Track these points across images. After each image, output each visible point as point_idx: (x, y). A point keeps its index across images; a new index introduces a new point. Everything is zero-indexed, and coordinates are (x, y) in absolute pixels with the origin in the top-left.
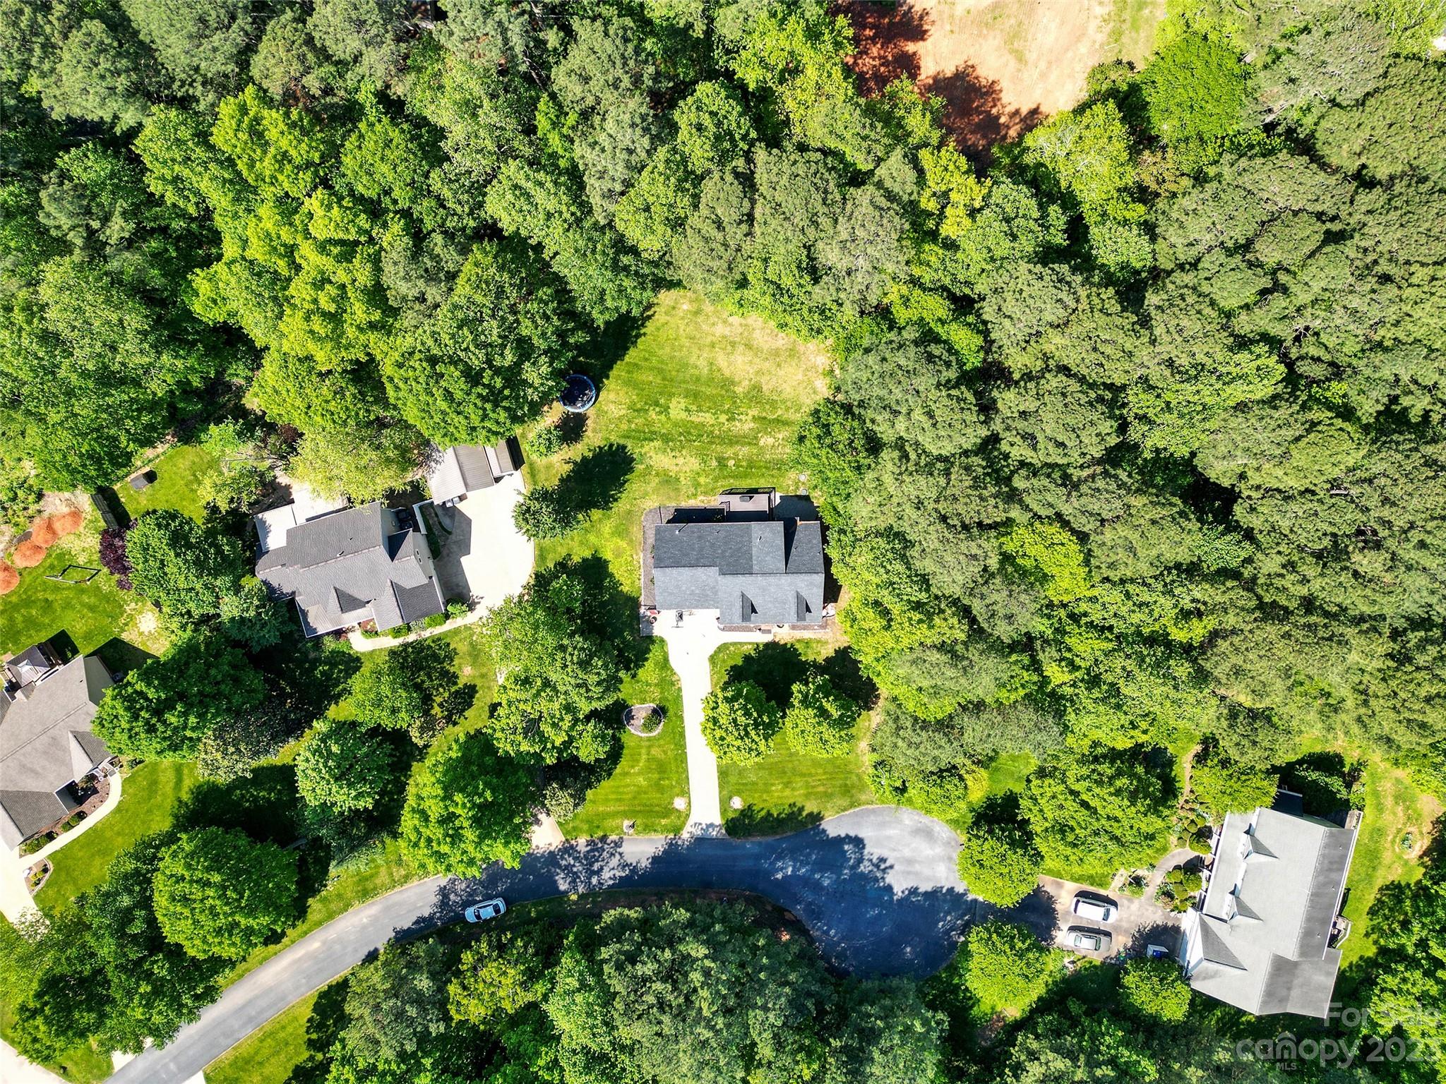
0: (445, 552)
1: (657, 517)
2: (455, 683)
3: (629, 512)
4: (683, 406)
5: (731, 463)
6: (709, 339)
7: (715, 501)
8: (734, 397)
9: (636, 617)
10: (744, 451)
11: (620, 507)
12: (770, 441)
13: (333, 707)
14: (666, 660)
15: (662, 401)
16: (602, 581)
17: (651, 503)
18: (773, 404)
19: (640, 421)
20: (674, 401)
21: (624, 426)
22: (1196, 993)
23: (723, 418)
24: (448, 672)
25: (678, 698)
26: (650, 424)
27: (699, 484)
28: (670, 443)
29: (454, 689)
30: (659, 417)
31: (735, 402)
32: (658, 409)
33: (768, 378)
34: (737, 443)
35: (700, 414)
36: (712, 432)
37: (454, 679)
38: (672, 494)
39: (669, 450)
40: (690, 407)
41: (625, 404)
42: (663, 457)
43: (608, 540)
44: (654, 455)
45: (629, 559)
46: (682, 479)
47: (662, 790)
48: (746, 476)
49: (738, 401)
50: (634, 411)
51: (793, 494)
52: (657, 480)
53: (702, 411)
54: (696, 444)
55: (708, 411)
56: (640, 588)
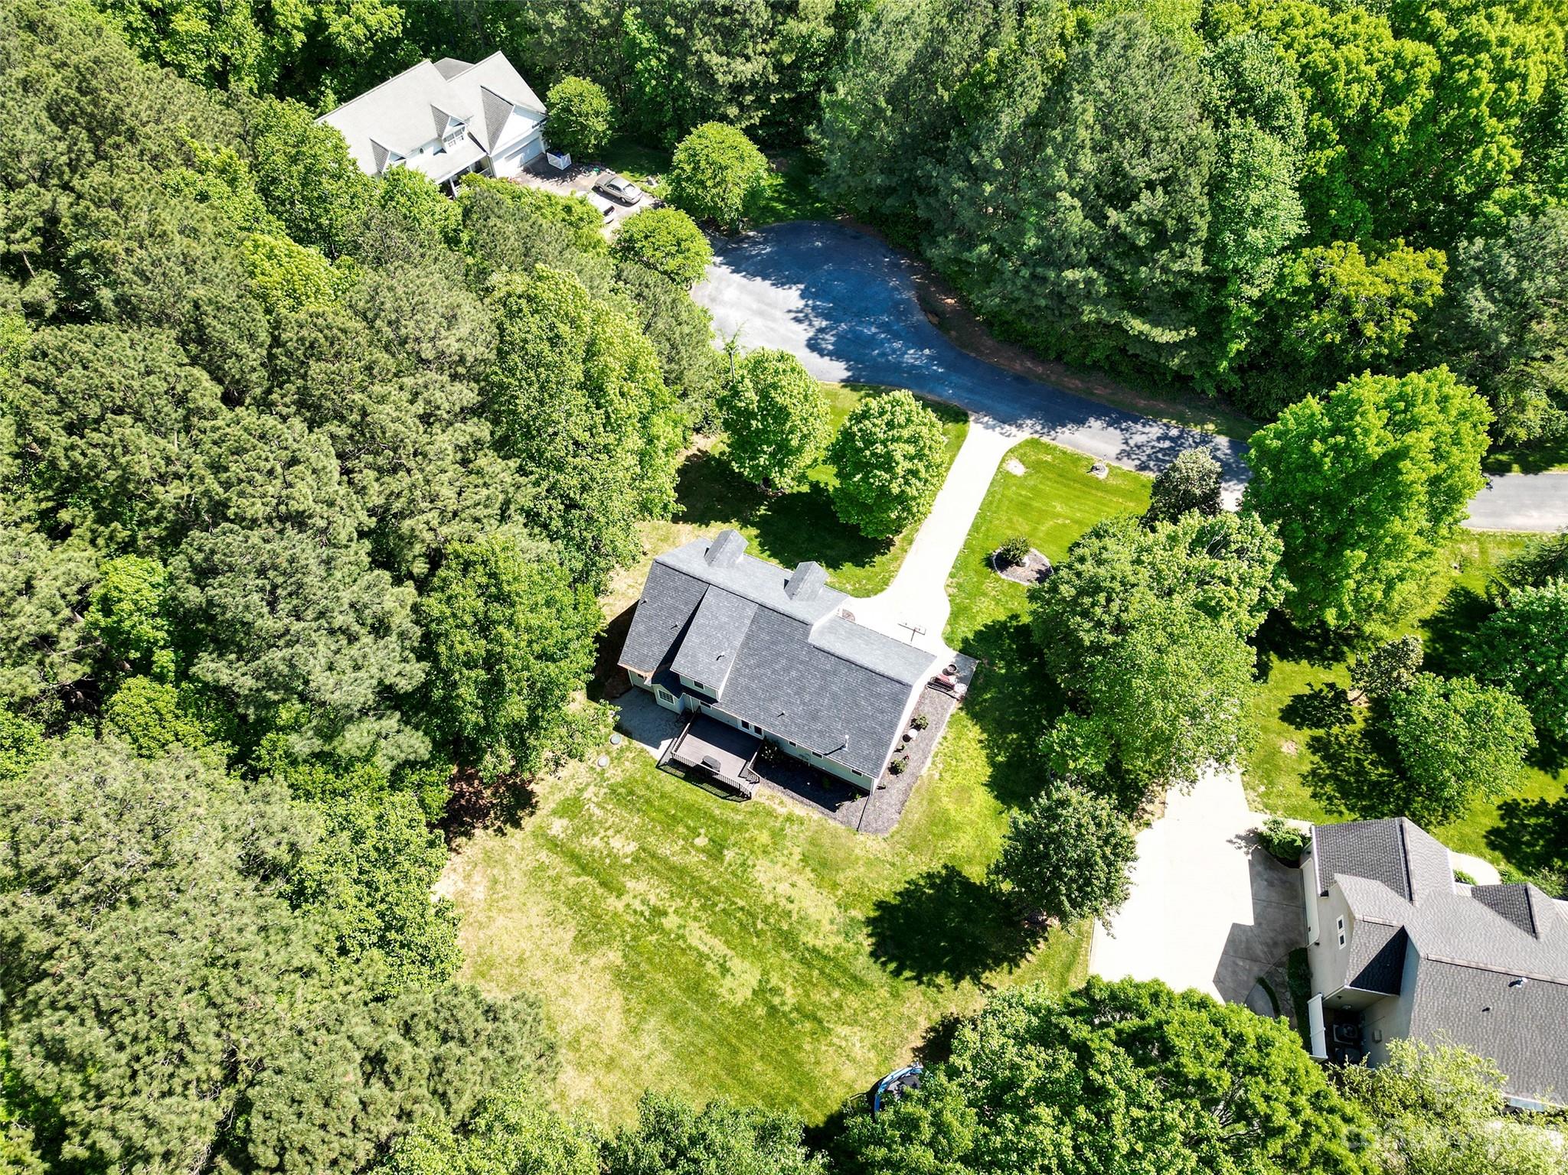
0: (1280, 952)
1: (870, 816)
2: (1316, 738)
3: (912, 848)
4: (728, 982)
5: (701, 841)
6: (609, 1080)
7: (765, 793)
8: (632, 947)
9: (975, 686)
10: (669, 849)
11: (920, 865)
12: (617, 843)
13: (1552, 799)
14: (955, 616)
15: (761, 1011)
16: (1008, 764)
17: (868, 845)
18: (574, 901)
19: (818, 996)
20: (738, 1000)
21: (853, 1002)
23: (671, 922)
24: (1325, 759)
25: (960, 566)
26: (803, 982)
27: (774, 835)
28: (785, 927)
29: (1321, 732)
30: (781, 985)
31: (634, 938)
32: (776, 1001)
33: (553, 949)
34: (672, 868)
35: (706, 950)
36: (703, 907)
37: (1317, 746)
38: (826, 841)
39: (795, 917)
40: (717, 973)
41: (831, 1044)
42: (811, 911)
43: (972, 823)
44: (825, 922)
45: (947, 776)
46: (797, 857)
47: (1033, 489)
48: (690, 809)
49: (628, 938)
50: (820, 1022)
51: (636, 744)
52: (840, 877)
53: (701, 955)
54: (741, 903)
55: (690, 947)
56: (950, 724)
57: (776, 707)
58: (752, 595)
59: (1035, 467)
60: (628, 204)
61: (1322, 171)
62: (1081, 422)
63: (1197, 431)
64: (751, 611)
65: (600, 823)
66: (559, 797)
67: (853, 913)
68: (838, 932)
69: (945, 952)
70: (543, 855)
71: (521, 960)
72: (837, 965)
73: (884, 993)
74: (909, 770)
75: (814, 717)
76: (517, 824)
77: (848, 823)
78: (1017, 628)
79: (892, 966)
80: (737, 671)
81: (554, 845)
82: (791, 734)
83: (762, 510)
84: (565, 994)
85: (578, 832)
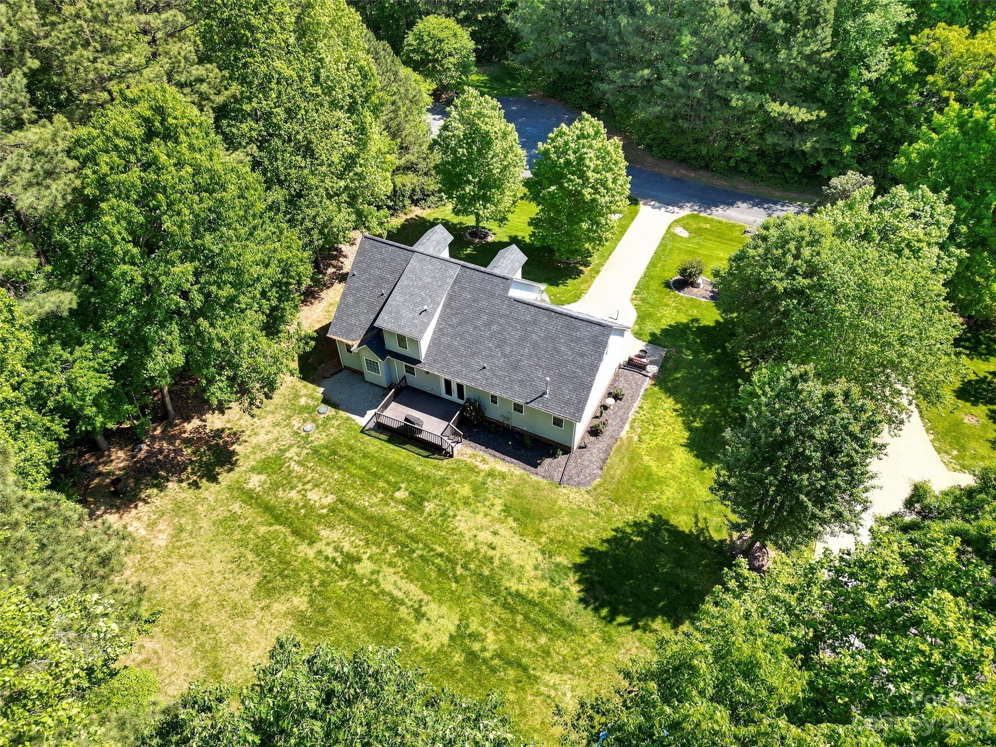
1: (572, 470)
3: (616, 500)
4: (423, 626)
5: (400, 495)
7: (466, 451)
8: (318, 594)
9: (666, 368)
10: (368, 501)
11: (626, 515)
12: (314, 496)
14: (641, 319)
15: (458, 657)
16: (705, 429)
17: (571, 497)
18: (262, 550)
19: (523, 642)
20: (433, 646)
21: (562, 648)
25: (642, 287)
26: (508, 628)
27: (475, 488)
28: (486, 572)
30: (482, 630)
31: (323, 584)
32: (476, 646)
33: (233, 595)
34: (370, 518)
35: (400, 595)
36: (400, 554)
38: (528, 492)
39: (497, 562)
40: (411, 619)
41: (538, 694)
42: (514, 557)
43: (674, 477)
44: (529, 568)
45: (646, 438)
46: (499, 508)
48: (390, 466)
49: (316, 583)
50: (525, 669)
51: (342, 413)
52: (544, 526)
53: (394, 599)
54: (440, 550)
55: (383, 592)
56: (645, 397)
57: (477, 362)
59: (697, 232)
64: (453, 272)
65: (299, 478)
66: (260, 456)
67: (559, 559)
68: (543, 578)
69: (659, 596)
70: (236, 507)
71: (195, 605)
72: (544, 611)
73: (595, 638)
74: (608, 431)
75: (516, 368)
76: (213, 479)
77: (548, 477)
78: (698, 328)
79: (604, 612)
80: (439, 330)
81: (249, 497)
82: (492, 386)
83: (469, 251)
84: (238, 641)
85: (275, 486)
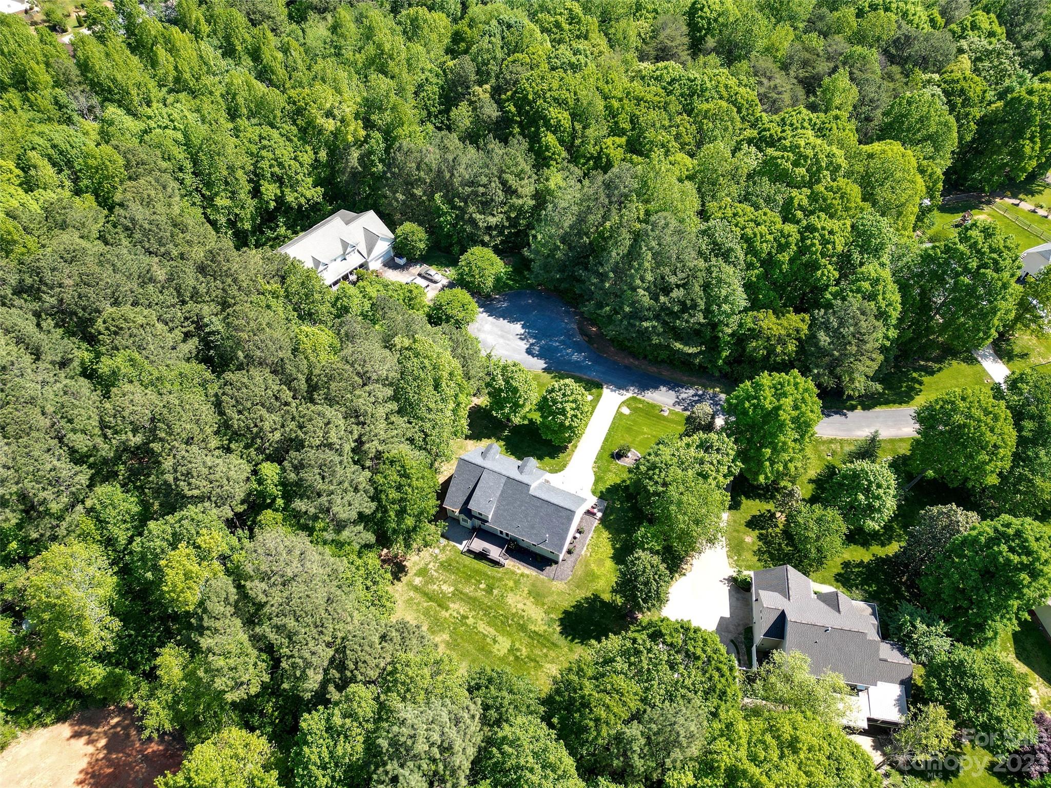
0: (741, 629)
1: (559, 573)
2: (761, 534)
3: (578, 587)
4: (497, 646)
5: (482, 586)
7: (510, 564)
8: (453, 633)
9: (606, 513)
10: (468, 590)
11: (582, 594)
12: (445, 587)
13: (866, 561)
14: (597, 482)
15: (511, 658)
16: (621, 548)
17: (558, 586)
18: (426, 613)
19: (537, 652)
20: (501, 654)
21: (552, 654)
22: (393, 232)
23: (470, 621)
24: (765, 543)
25: (599, 458)
26: (530, 646)
27: (515, 582)
28: (521, 622)
29: (764, 532)
30: (520, 647)
31: (454, 629)
32: (518, 654)
34: (470, 598)
35: (486, 633)
36: (485, 615)
37: (761, 537)
38: (538, 584)
39: (526, 618)
40: (492, 643)
41: (542, 671)
42: (533, 615)
43: (604, 575)
44: (539, 620)
45: (593, 554)
46: (526, 592)
47: (634, 421)
48: (478, 572)
49: (451, 628)
50: (538, 662)
51: (451, 543)
52: (546, 600)
53: (484, 635)
54: (501, 612)
55: (479, 632)
56: (595, 531)
57: (515, 524)
58: (504, 473)
59: (634, 410)
60: (435, 282)
61: (754, 279)
62: (656, 388)
63: (711, 391)
64: (503, 480)
65: (437, 579)
66: (417, 567)
67: (552, 616)
68: (545, 624)
69: (593, 631)
70: (412, 594)
72: (545, 638)
73: (566, 649)
74: (576, 551)
75: (533, 528)
76: (399, 580)
77: (548, 576)
78: (625, 486)
79: (570, 638)
80: (497, 508)
81: (416, 589)
82: (522, 536)
83: (506, 433)
85: (427, 583)
